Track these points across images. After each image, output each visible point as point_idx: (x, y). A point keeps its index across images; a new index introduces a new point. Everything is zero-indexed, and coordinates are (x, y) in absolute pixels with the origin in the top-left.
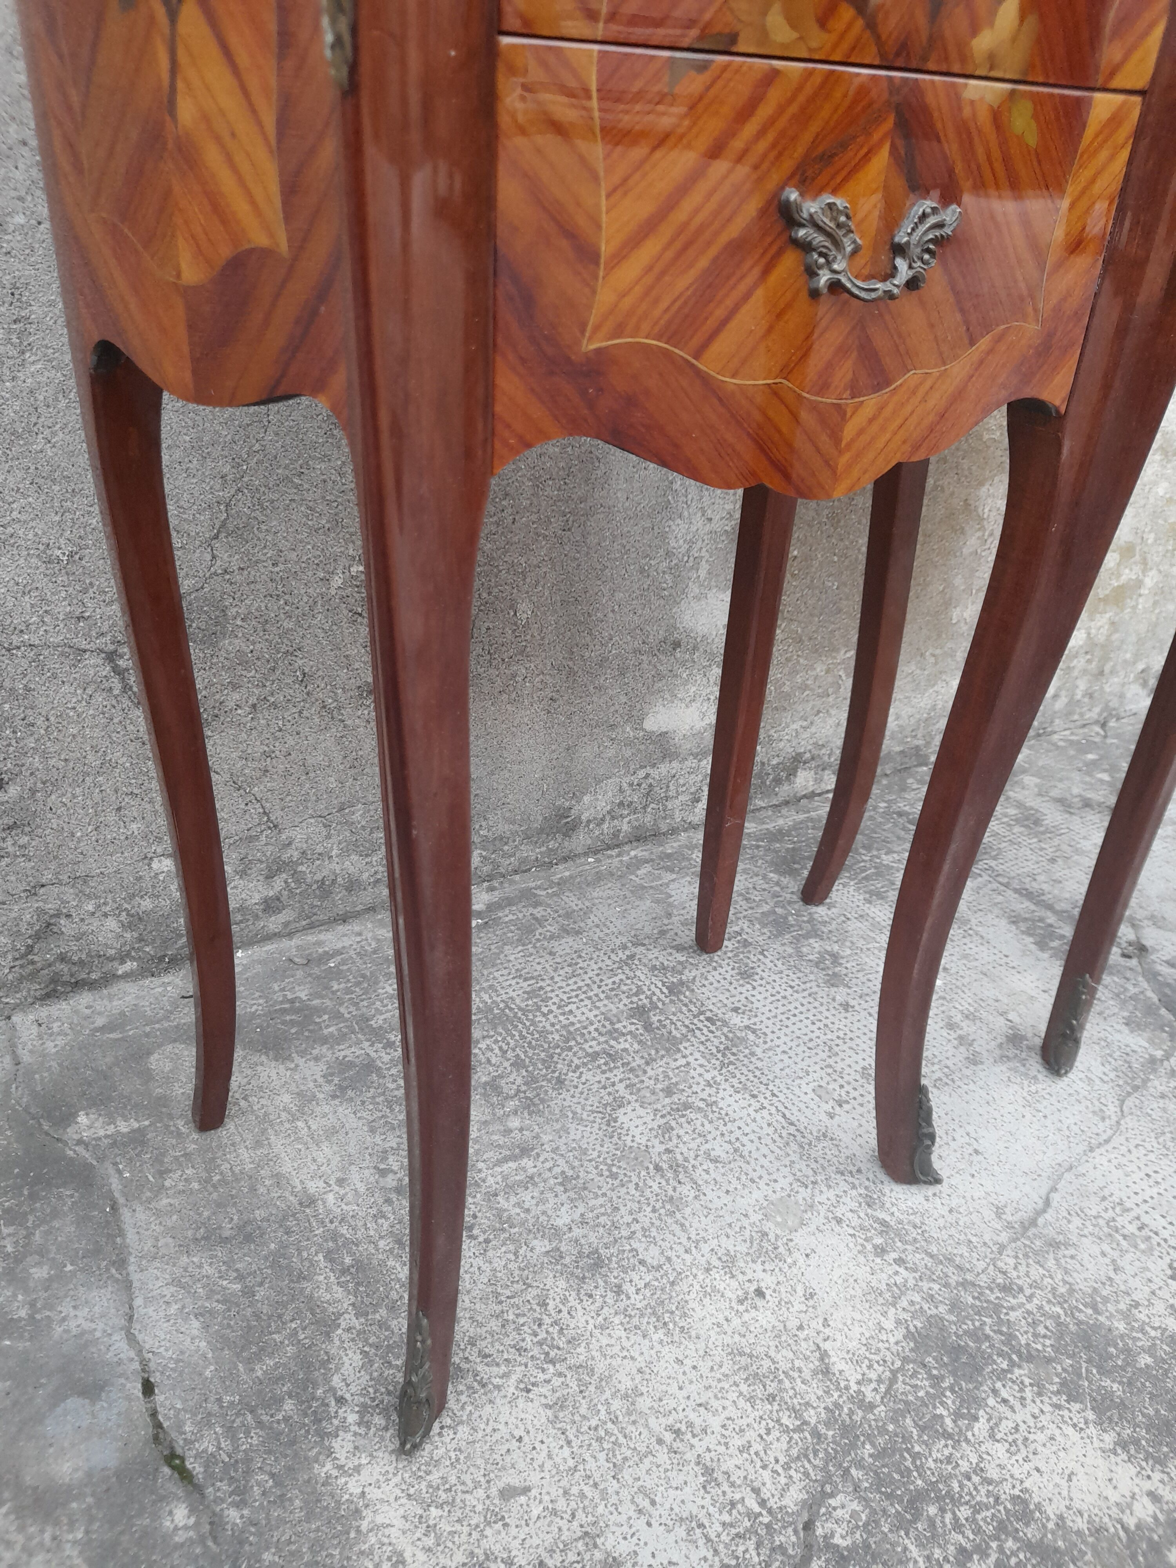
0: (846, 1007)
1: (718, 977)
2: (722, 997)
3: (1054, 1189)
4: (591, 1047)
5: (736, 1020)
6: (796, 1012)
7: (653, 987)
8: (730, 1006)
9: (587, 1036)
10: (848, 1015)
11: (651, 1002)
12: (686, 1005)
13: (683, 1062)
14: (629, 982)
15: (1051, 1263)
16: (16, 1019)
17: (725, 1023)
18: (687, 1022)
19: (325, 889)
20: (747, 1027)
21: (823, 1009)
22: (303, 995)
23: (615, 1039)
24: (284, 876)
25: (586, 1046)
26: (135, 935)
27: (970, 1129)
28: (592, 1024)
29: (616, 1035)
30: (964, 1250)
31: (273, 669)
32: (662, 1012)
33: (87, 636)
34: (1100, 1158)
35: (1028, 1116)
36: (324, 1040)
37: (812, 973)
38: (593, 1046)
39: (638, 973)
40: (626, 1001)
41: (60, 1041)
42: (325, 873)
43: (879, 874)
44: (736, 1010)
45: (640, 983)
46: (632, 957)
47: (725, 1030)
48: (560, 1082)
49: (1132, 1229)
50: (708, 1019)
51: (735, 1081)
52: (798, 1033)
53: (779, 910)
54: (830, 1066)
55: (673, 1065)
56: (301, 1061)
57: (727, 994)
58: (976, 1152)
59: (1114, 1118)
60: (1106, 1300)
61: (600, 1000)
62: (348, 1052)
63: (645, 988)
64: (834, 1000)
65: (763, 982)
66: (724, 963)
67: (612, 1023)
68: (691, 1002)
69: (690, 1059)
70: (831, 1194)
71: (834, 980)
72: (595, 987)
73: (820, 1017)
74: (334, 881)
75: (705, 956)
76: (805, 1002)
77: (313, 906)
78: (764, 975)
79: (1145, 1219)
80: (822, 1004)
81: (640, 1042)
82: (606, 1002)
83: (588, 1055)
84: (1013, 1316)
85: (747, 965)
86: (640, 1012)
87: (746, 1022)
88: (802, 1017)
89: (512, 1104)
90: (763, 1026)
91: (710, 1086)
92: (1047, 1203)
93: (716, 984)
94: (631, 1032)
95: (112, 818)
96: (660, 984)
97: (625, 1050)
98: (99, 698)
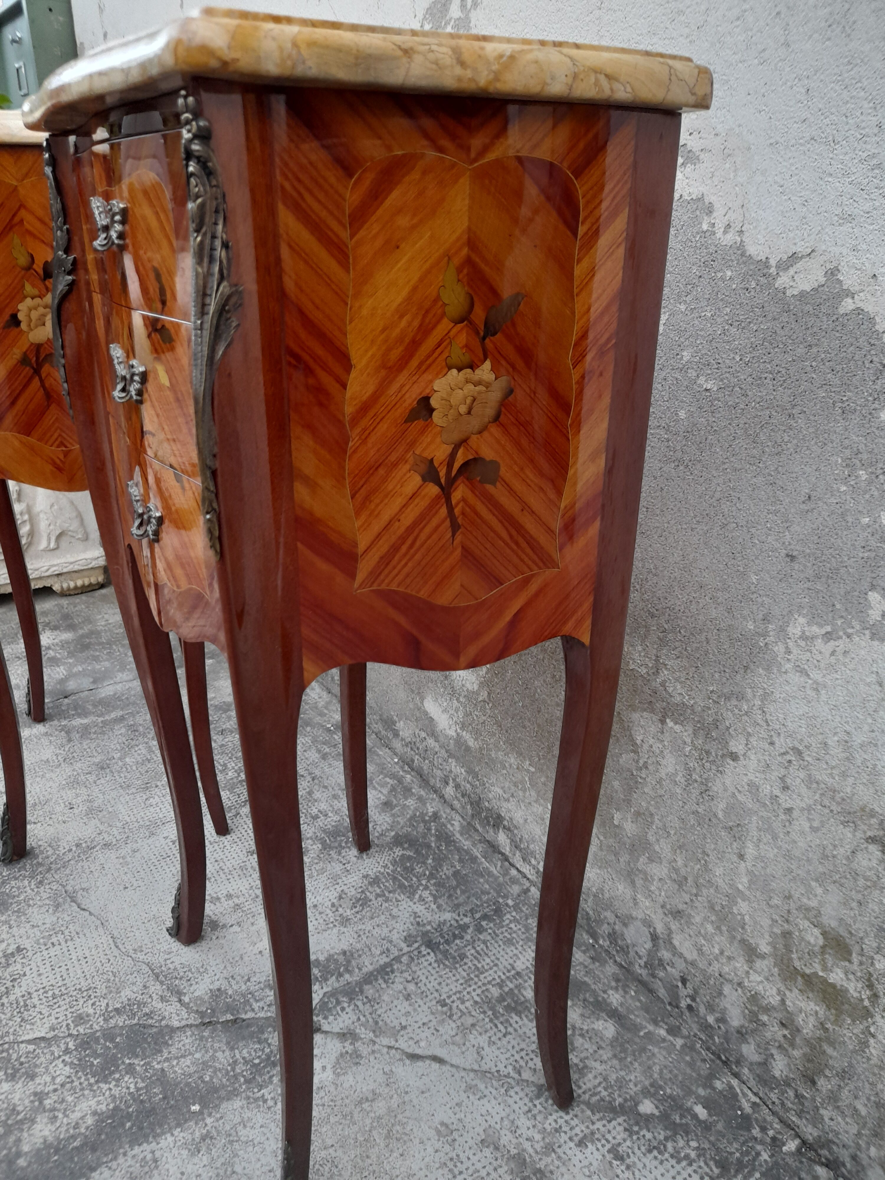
3: (91, 914)
15: (47, 902)
30: (68, 872)
49: (54, 939)
59: (134, 955)
60: (18, 917)
79: (57, 947)
84: (26, 882)
92: (84, 910)
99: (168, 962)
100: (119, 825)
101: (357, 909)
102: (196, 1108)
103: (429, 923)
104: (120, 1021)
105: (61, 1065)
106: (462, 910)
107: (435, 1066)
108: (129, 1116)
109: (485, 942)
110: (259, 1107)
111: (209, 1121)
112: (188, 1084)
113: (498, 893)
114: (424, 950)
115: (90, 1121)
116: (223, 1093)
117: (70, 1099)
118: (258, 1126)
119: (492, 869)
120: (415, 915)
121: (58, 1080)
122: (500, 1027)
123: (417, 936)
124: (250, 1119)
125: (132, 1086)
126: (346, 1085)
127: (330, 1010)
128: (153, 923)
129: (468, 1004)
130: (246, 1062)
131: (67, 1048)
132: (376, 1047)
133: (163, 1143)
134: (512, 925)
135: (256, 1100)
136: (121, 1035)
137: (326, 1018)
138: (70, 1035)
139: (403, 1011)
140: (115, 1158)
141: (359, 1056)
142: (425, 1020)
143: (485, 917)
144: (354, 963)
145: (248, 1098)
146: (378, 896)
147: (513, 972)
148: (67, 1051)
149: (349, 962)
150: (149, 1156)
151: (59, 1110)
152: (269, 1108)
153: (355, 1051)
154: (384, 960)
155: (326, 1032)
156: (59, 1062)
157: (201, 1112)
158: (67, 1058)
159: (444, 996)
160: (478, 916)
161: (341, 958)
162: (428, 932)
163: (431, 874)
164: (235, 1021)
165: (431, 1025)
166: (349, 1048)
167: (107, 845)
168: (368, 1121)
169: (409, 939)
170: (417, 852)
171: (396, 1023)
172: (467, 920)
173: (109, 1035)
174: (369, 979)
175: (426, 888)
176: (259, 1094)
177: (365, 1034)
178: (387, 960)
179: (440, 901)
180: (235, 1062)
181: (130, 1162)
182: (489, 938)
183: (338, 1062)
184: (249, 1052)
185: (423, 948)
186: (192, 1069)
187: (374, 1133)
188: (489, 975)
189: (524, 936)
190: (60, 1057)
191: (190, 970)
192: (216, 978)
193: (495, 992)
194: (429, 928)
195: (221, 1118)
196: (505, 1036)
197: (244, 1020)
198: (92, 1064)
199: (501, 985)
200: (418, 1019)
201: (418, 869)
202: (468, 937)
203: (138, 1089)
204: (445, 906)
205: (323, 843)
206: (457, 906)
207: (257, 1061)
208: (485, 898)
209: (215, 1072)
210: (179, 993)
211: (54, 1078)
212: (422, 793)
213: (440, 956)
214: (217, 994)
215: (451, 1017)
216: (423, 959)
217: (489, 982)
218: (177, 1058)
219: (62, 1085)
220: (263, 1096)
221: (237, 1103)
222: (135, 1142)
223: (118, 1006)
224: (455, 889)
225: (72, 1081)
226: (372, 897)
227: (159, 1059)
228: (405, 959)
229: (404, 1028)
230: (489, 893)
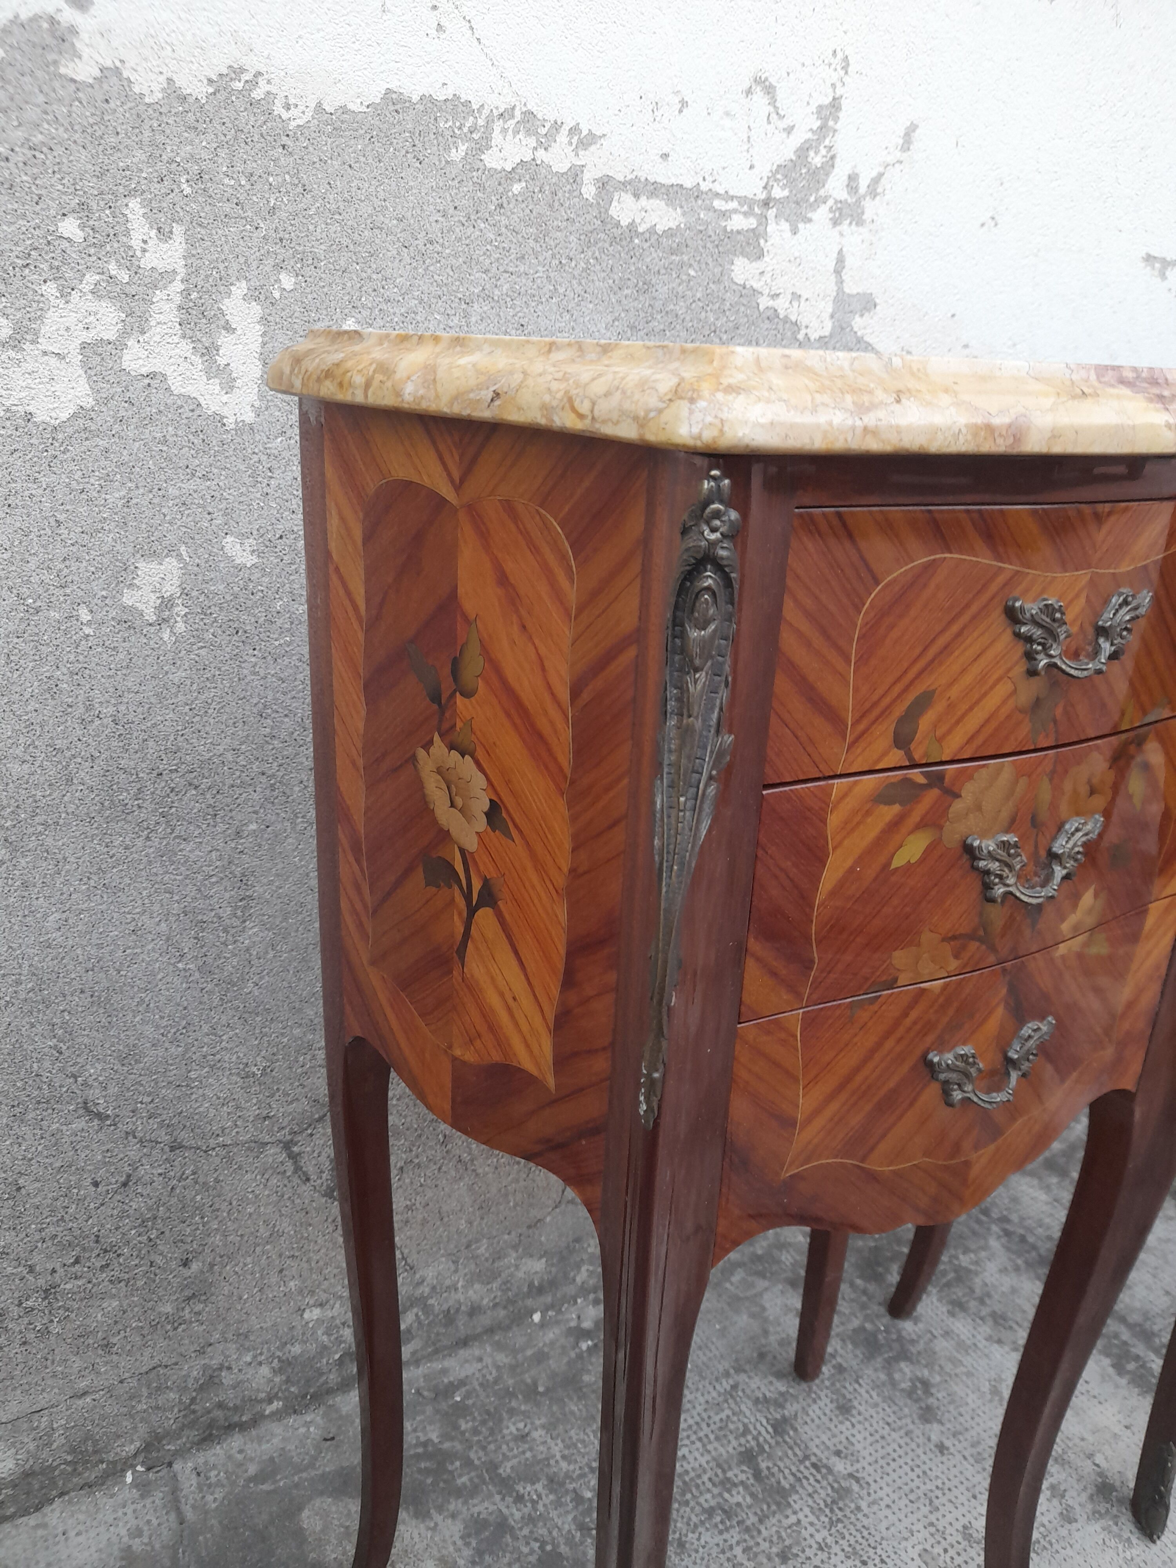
0: (942, 1448)
1: (818, 1412)
2: (824, 1438)
4: (706, 1501)
5: (840, 1466)
6: (895, 1455)
7: (758, 1426)
8: (832, 1448)
9: (702, 1488)
10: (944, 1459)
11: (759, 1445)
12: (791, 1448)
13: (793, 1519)
14: (735, 1419)
16: (177, 1466)
17: (830, 1470)
18: (794, 1469)
19: (449, 1318)
20: (851, 1475)
21: (920, 1451)
22: (434, 1436)
23: (729, 1491)
24: (415, 1310)
25: (702, 1500)
26: (284, 1378)
28: (705, 1471)
29: (727, 1484)
31: (420, 1136)
32: (770, 1457)
33: (270, 1132)
36: (458, 1493)
37: (906, 1405)
38: (708, 1500)
39: (743, 1407)
40: (734, 1443)
41: (219, 1494)
42: (451, 1303)
43: (959, 1279)
44: (838, 1453)
45: (746, 1421)
46: (735, 1387)
47: (830, 1478)
50: (814, 1465)
51: (844, 1543)
52: (899, 1482)
53: (868, 1326)
54: (932, 1524)
55: (786, 1522)
56: (438, 1518)
57: (829, 1433)
61: (710, 1442)
62: (482, 1507)
63: (751, 1427)
64: (929, 1440)
65: (861, 1418)
66: (822, 1395)
67: (724, 1472)
68: (795, 1443)
69: (801, 1516)
71: (928, 1415)
72: (704, 1426)
73: (918, 1462)
74: (458, 1310)
75: (804, 1386)
76: (902, 1442)
77: (438, 1334)
78: (862, 1409)
80: (918, 1446)
81: (752, 1495)
82: (716, 1444)
83: (704, 1510)
85: (844, 1396)
86: (748, 1457)
87: (850, 1469)
88: (901, 1462)
90: (865, 1475)
91: (821, 1549)
93: (817, 1421)
94: (742, 1482)
95: (274, 1279)
96: (764, 1422)
97: (738, 1504)
98: (274, 1181)
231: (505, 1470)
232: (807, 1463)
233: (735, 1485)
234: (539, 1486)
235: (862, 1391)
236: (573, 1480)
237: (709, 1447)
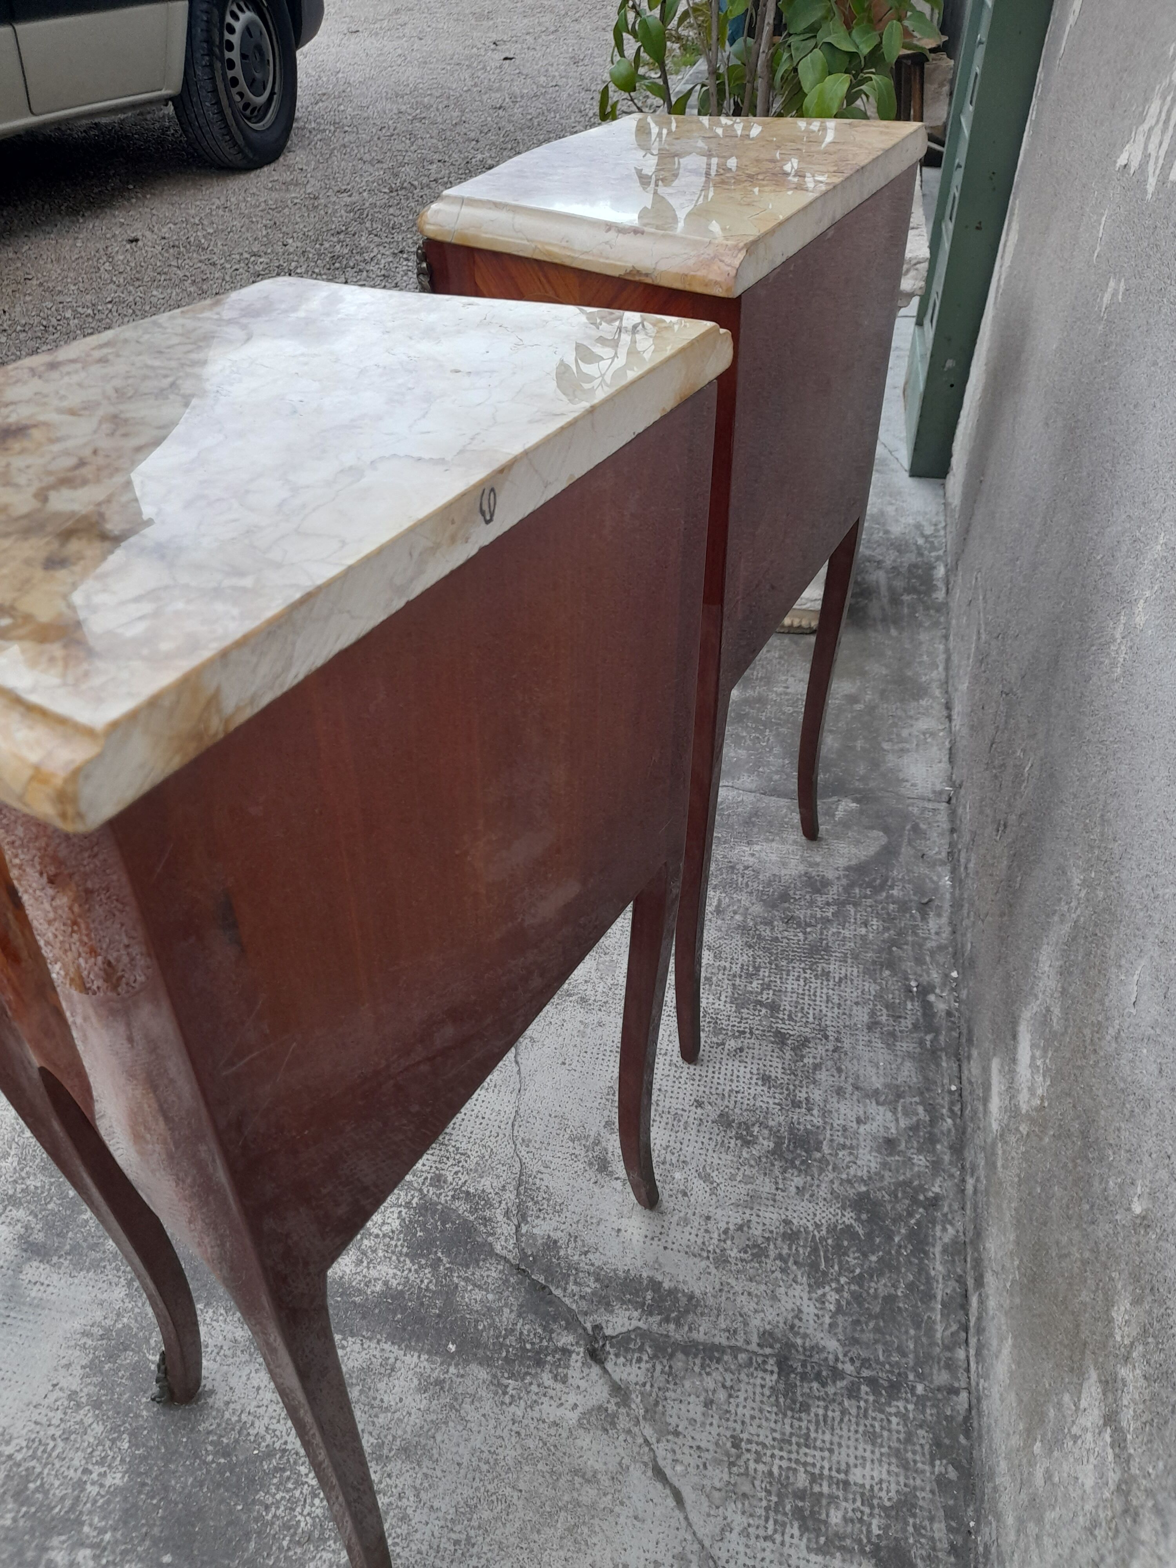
0: (699, 1104)
3: (519, 1072)
10: (692, 1098)
13: (723, 998)
20: (723, 1044)
27: (577, 1074)
29: (766, 987)
34: (510, 1109)
35: (558, 1109)
38: (764, 973)
44: (741, 1050)
46: (826, 1037)
48: (750, 947)
50: (744, 1032)
53: (818, 1155)
54: (666, 1054)
58: (564, 1063)
59: (519, 1146)
64: (710, 1103)
66: (786, 1077)
70: (600, 990)
71: (727, 1121)
73: (702, 1083)
83: (760, 967)
89: (751, 924)
92: (517, 1062)
97: (751, 983)
99: (539, 1176)
100: (610, 982)
101: (745, 1256)
102: (452, 1348)
103: (805, 1336)
104: (462, 1207)
105: (396, 1215)
106: (854, 1351)
107: (671, 1502)
108: (404, 1309)
109: (844, 1412)
110: (496, 1393)
111: (452, 1370)
112: (463, 1318)
113: (918, 1363)
114: (771, 1363)
115: (379, 1287)
116: (480, 1353)
117: (380, 1253)
118: (482, 1411)
119: (939, 1328)
120: (798, 1314)
121: (386, 1228)
122: (771, 1525)
123: (777, 1340)
124: (481, 1399)
125: (426, 1281)
126: (579, 1442)
127: (627, 1350)
128: (557, 1120)
129: (761, 1467)
130: (521, 1339)
131: (410, 1203)
132: (635, 1430)
133: (408, 1359)
134: (894, 1420)
135: (499, 1385)
136: (453, 1223)
137: (617, 1355)
138: (421, 1190)
139: (691, 1415)
140: (370, 1339)
141: (613, 1424)
142: (703, 1445)
143: (872, 1382)
144: (690, 1317)
145: (495, 1376)
146: (780, 1257)
147: (842, 1476)
148: (408, 1205)
149: (687, 1312)
150: (392, 1361)
151: (367, 1257)
152: (503, 1403)
153: (615, 1415)
154: (721, 1339)
155: (605, 1371)
156: (396, 1210)
157: (452, 1356)
158: (404, 1211)
159: (745, 1436)
160: (866, 1373)
161: (683, 1301)
162: (794, 1346)
163: (861, 1276)
164: (544, 1287)
165: (705, 1455)
166: (612, 1407)
167: (583, 1000)
168: (566, 1498)
169: (767, 1337)
170: (870, 1235)
171: (673, 1421)
172: (849, 1368)
173: (446, 1215)
174: (690, 1348)
175: (839, 1290)
176: (505, 1382)
177: (637, 1405)
178: (725, 1342)
179: (840, 1319)
180: (513, 1330)
181: (377, 1353)
182: (854, 1411)
183: (590, 1412)
184: (529, 1331)
185: (771, 1361)
186: (477, 1307)
187: (563, 1514)
188: (812, 1456)
189: (894, 1444)
190: (401, 1206)
191: (549, 1200)
192: (563, 1227)
193: (801, 1480)
194: (799, 1341)
195: (462, 1376)
196: (766, 1538)
197: (551, 1293)
198: (415, 1234)
199: (814, 1479)
200: (697, 1437)
201: (852, 1259)
202: (831, 1390)
203: (427, 1289)
204: (840, 1330)
205: (778, 1145)
206: (855, 1341)
207: (528, 1346)
208: (895, 1358)
209: (490, 1326)
210: (524, 1218)
211: (384, 1223)
212: (947, 1158)
213: (781, 1386)
214: (552, 1245)
215: (732, 1464)
216: (760, 1374)
217: (805, 1464)
218: (475, 1285)
219: (384, 1236)
220: (506, 1387)
221: (482, 1374)
222: (392, 1338)
223: (472, 1190)
224: (871, 1317)
225: (392, 1239)
226: (772, 1253)
227: (462, 1273)
228: (742, 1357)
229: (677, 1434)
230: (904, 1355)
231: (851, 909)
232: (747, 1030)
233: (763, 990)
234: (830, 914)
235: (771, 1101)
236: (821, 928)
237: (795, 995)
